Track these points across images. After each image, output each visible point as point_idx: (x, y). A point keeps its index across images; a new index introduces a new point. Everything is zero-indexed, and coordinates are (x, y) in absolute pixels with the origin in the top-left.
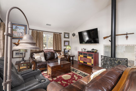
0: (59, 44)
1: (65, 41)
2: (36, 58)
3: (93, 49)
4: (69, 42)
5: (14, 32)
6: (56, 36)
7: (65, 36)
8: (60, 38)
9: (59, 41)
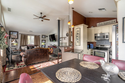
0: (38, 42)
1: (42, 40)
2: (22, 48)
3: (54, 45)
4: (45, 40)
5: (11, 35)
6: (36, 37)
7: (42, 37)
8: (39, 38)
9: (38, 40)
